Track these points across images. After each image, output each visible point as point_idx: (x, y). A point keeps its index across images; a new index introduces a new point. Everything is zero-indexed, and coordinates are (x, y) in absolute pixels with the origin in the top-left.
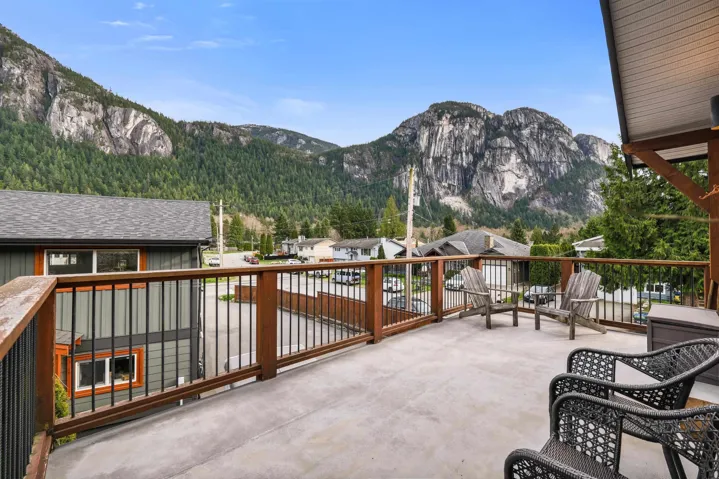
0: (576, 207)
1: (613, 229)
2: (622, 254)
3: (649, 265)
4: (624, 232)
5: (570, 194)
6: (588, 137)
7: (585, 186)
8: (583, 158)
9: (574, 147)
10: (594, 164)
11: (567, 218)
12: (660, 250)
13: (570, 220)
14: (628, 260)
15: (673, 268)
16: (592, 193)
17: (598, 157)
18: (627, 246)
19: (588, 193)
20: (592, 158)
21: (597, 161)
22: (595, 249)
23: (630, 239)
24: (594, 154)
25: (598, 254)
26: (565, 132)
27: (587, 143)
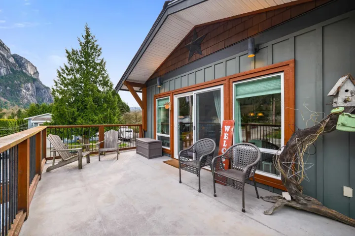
0: (13, 96)
1: (60, 112)
2: (63, 123)
3: (75, 127)
4: (65, 113)
5: (8, 88)
6: (22, 58)
7: (20, 85)
8: (18, 69)
9: (11, 60)
10: (25, 74)
11: (6, 103)
12: (80, 121)
13: (9, 104)
14: (66, 126)
15: (84, 129)
16: (24, 91)
17: (28, 71)
18: (65, 120)
19: (21, 90)
20: (24, 71)
21: (27, 73)
22: (49, 122)
23: (67, 116)
24: (26, 69)
25: (50, 124)
26: (5, 49)
27: (21, 61)
